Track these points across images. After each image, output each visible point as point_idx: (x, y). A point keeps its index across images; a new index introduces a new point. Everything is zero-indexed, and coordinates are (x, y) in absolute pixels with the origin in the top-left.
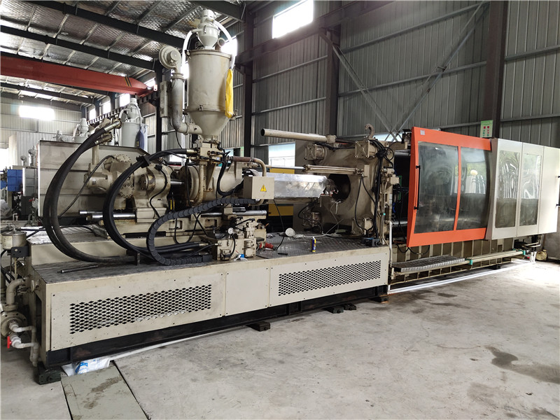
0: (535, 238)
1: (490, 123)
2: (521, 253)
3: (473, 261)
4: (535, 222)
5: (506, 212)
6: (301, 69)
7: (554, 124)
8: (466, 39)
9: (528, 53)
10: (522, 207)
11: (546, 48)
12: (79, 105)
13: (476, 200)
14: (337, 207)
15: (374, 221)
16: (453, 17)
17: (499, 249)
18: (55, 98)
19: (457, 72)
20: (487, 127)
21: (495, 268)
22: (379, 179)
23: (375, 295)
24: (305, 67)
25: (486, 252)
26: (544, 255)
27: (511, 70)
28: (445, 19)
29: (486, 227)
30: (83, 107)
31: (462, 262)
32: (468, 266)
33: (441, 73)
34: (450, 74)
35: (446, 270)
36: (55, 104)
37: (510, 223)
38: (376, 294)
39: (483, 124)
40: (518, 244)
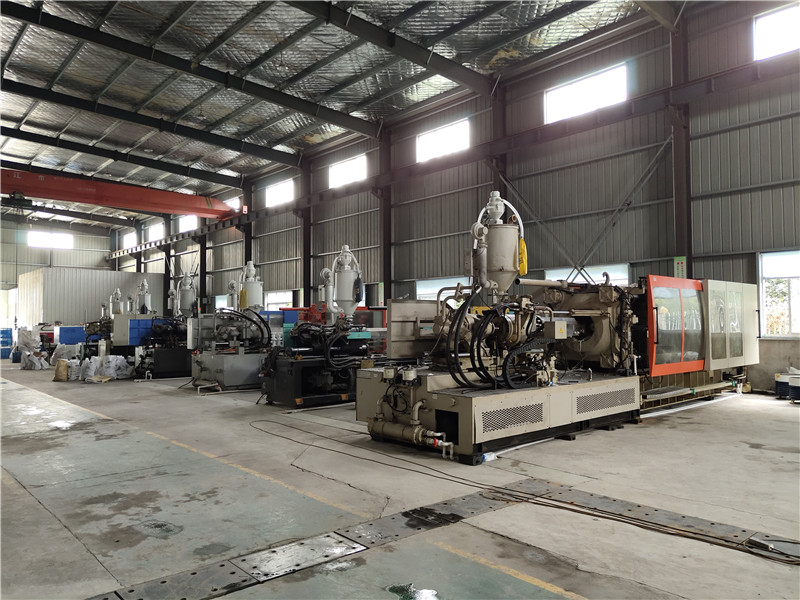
0: (740, 370)
1: (684, 259)
2: (730, 384)
3: (696, 391)
4: (742, 354)
5: (719, 346)
6: (456, 195)
7: (745, 260)
8: (649, 176)
9: (714, 192)
10: (731, 340)
11: (730, 190)
12: (108, 228)
13: (696, 335)
14: (581, 345)
15: (620, 355)
16: (633, 153)
17: (711, 381)
18: (78, 220)
19: (642, 207)
20: (680, 263)
21: (709, 399)
22: (622, 319)
23: (631, 418)
24: (461, 194)
25: (701, 384)
26: (749, 387)
27: (697, 207)
28: (625, 154)
29: (704, 359)
30: (114, 231)
31: (688, 391)
32: (691, 395)
33: (626, 207)
34: (634, 208)
35: (673, 399)
36: (76, 228)
37: (722, 356)
38: (633, 417)
39: (677, 260)
40: (726, 376)
